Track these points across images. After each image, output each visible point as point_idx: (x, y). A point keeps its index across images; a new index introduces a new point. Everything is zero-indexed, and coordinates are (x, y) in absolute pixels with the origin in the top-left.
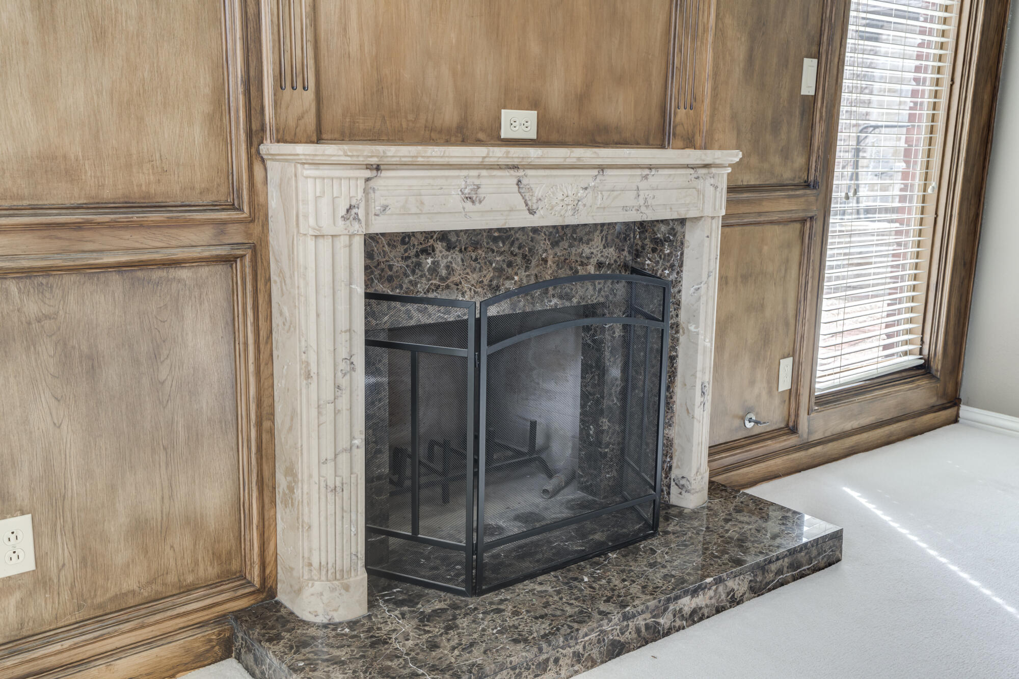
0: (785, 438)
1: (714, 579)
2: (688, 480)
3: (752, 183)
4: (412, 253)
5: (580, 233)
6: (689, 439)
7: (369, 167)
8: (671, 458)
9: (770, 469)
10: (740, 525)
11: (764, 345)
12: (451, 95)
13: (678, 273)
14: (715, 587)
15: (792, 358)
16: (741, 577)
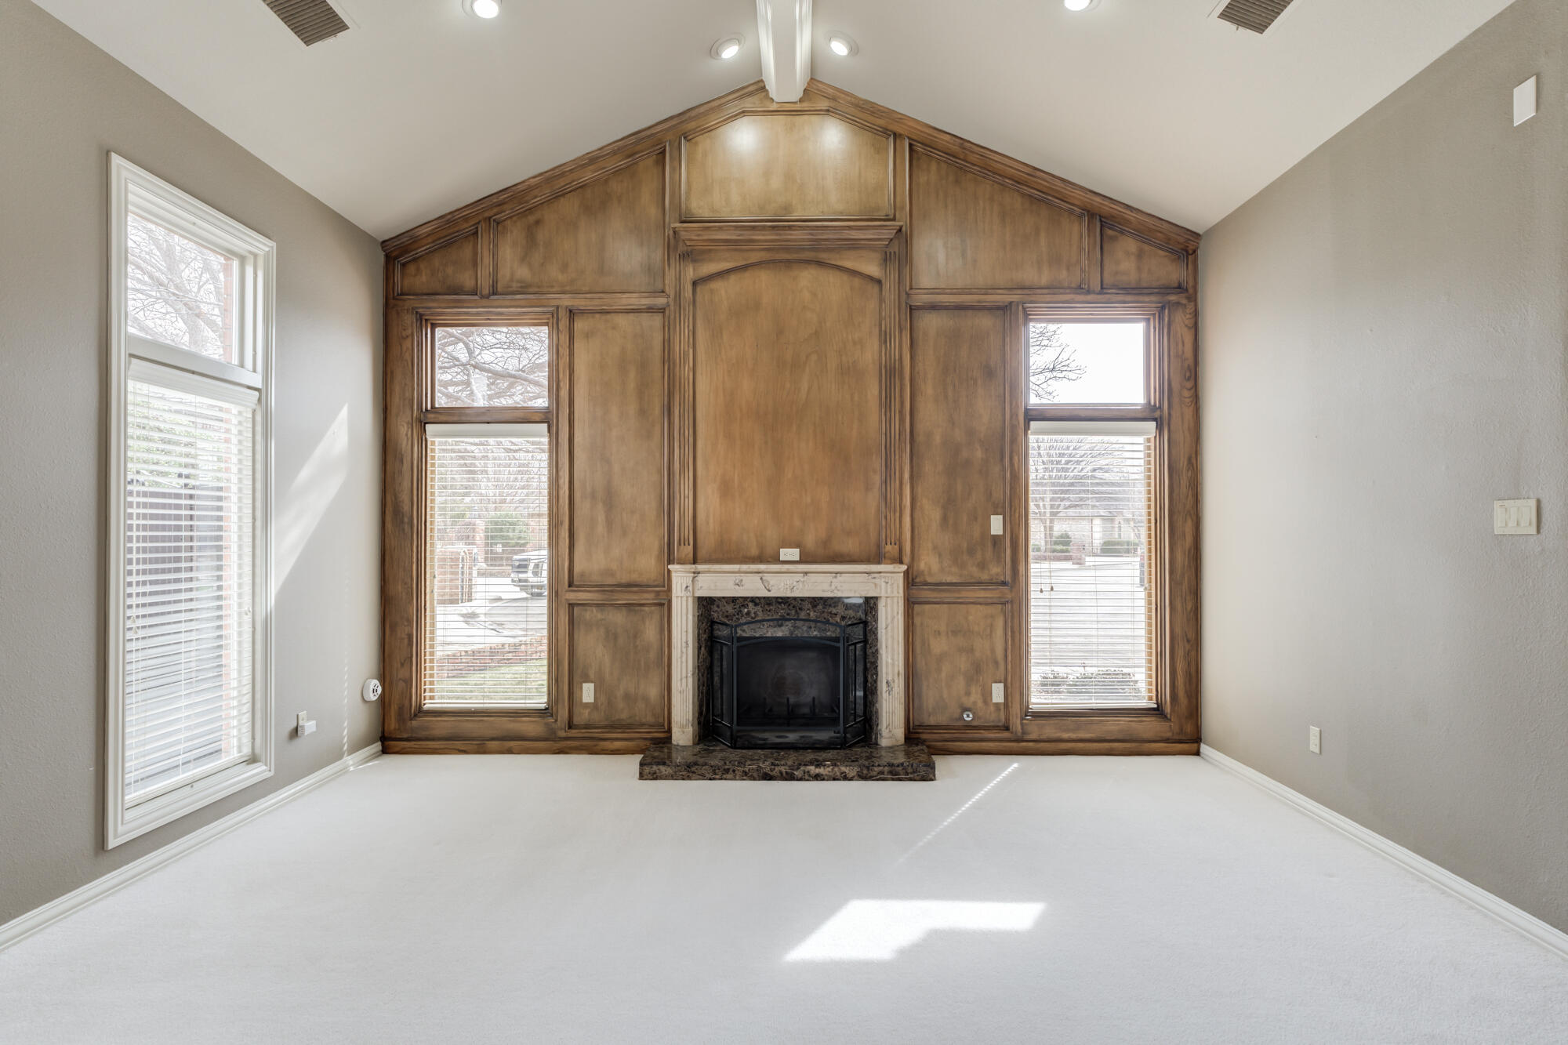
0: (997, 731)
1: (831, 764)
3: (954, 581)
4: (737, 606)
5: (829, 602)
7: (694, 573)
8: (878, 719)
11: (977, 673)
12: (755, 543)
14: (832, 767)
15: (1003, 684)
16: (851, 768)
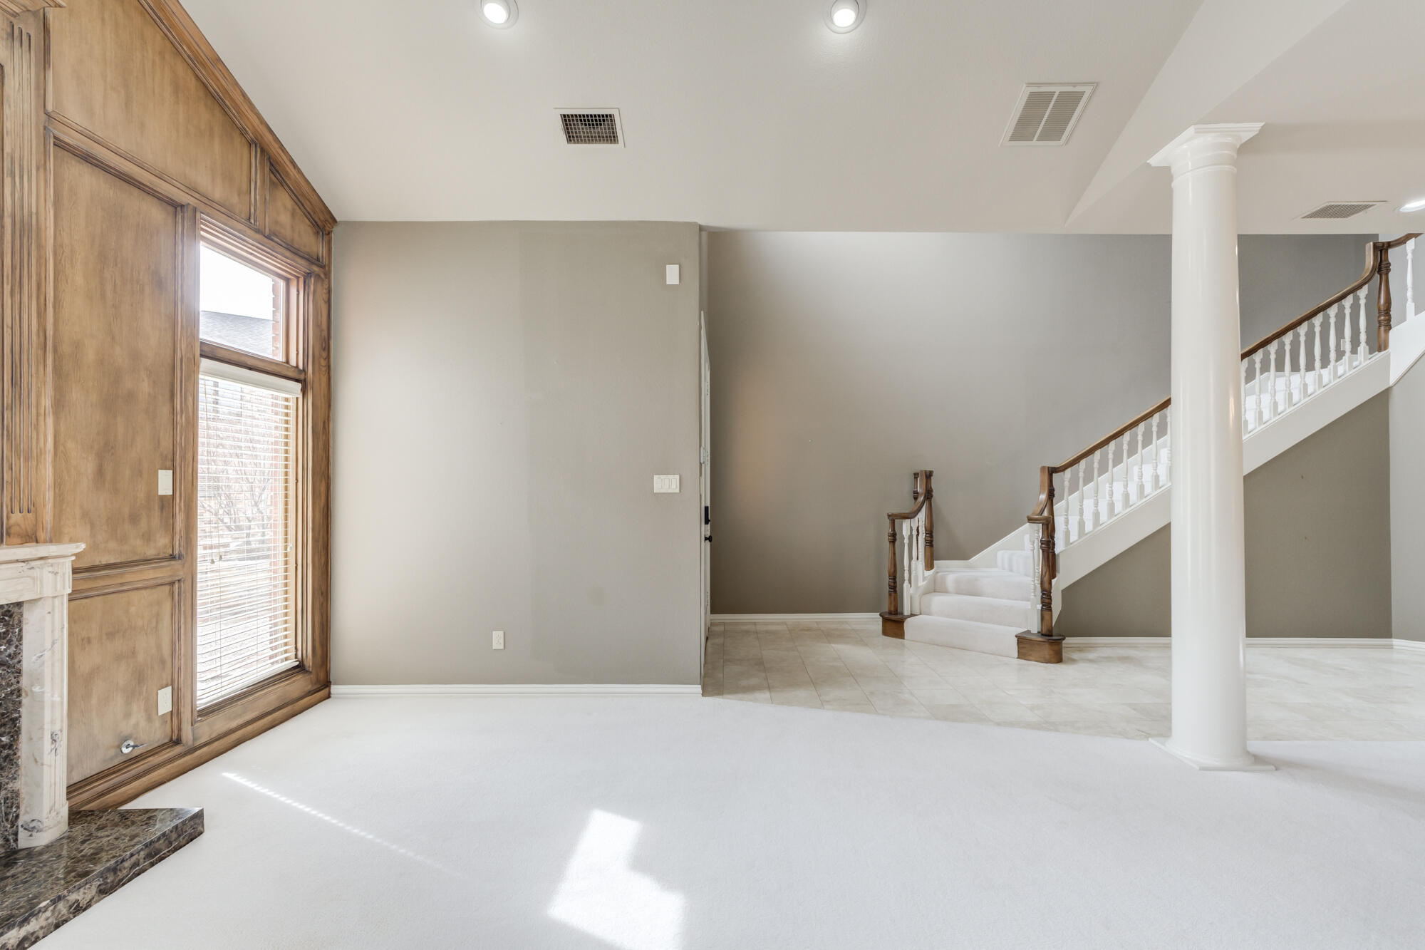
0: (168, 750)
1: (51, 901)
2: (39, 821)
3: (112, 561)
6: (39, 785)
8: (18, 807)
9: (153, 780)
10: (98, 841)
11: (139, 683)
13: (17, 647)
14: (52, 907)
15: (171, 687)
16: (88, 886)
